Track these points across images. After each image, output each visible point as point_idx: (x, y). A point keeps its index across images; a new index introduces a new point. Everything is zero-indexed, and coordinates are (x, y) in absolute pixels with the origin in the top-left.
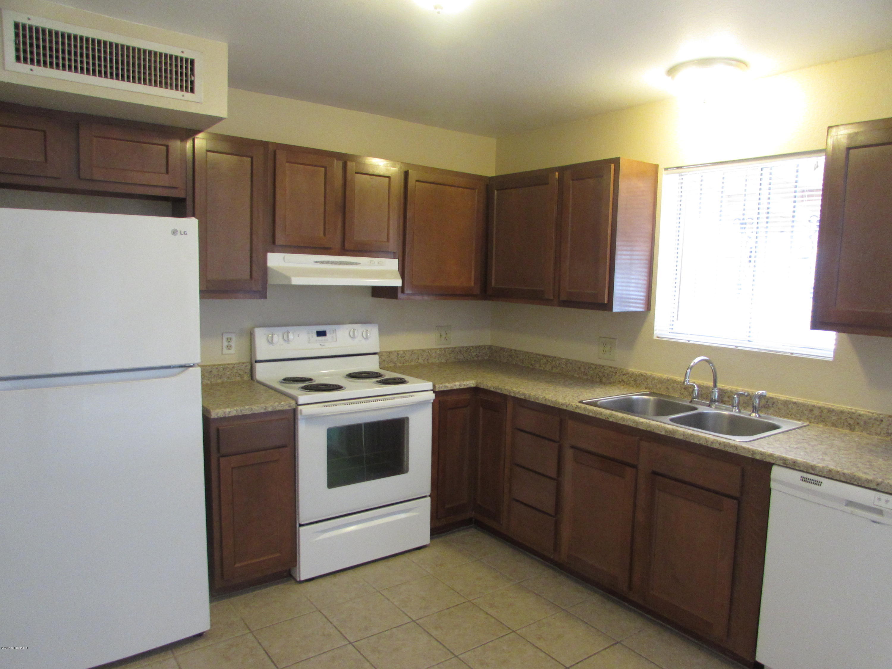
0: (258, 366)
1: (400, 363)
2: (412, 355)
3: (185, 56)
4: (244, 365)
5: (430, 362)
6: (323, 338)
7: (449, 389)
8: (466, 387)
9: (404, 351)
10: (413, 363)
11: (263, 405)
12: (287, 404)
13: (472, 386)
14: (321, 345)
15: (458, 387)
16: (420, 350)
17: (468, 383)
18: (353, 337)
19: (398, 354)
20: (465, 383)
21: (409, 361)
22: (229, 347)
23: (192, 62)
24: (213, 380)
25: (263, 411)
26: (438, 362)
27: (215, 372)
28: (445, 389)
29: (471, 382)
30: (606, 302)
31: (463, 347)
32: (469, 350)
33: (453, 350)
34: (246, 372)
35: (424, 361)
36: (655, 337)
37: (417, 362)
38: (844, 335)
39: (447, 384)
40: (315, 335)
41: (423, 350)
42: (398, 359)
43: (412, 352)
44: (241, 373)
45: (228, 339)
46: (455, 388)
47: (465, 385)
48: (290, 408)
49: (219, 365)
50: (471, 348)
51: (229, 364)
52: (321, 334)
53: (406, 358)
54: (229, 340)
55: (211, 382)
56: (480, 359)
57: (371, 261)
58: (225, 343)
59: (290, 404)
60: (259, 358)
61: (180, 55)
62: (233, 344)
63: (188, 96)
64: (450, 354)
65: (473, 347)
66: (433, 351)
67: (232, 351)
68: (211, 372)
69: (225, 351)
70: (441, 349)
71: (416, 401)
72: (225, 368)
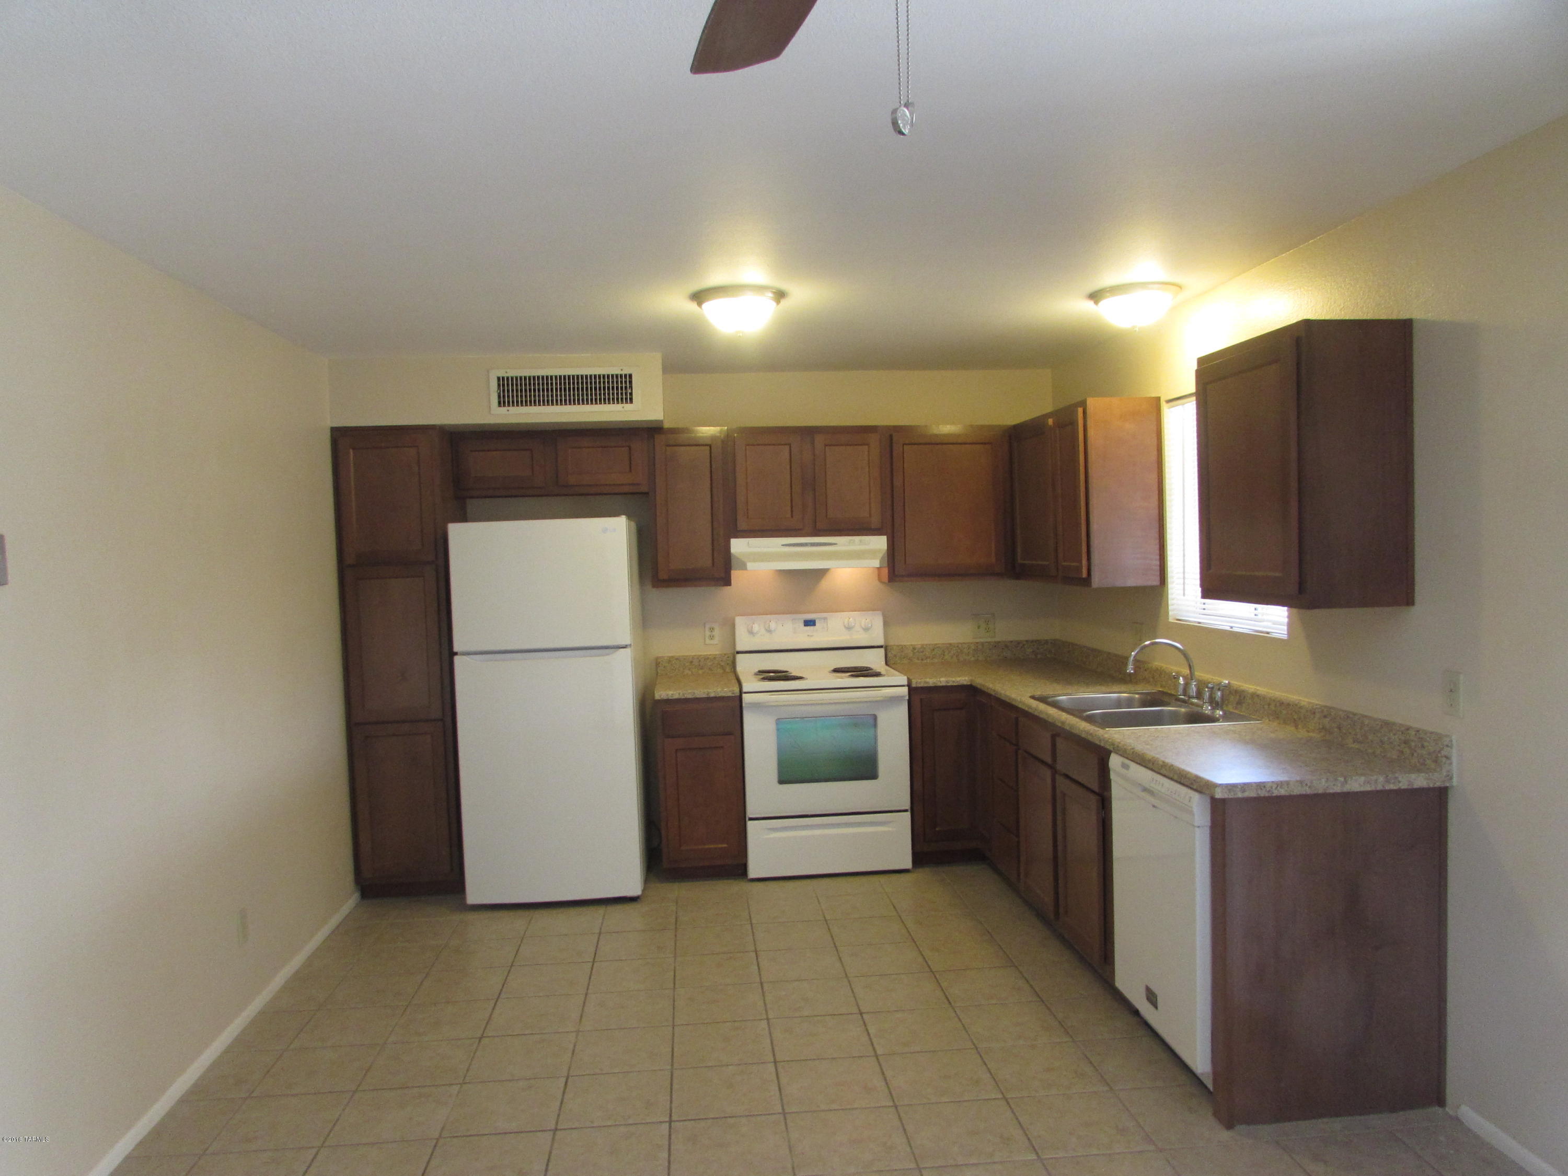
0: (739, 656)
1: (918, 659)
2: (934, 650)
3: (623, 373)
4: (726, 656)
5: (961, 659)
6: (812, 627)
7: (931, 685)
8: (955, 684)
9: (922, 645)
10: (935, 660)
11: (706, 691)
12: (730, 691)
13: (965, 683)
14: (810, 635)
15: (944, 684)
16: (946, 644)
17: (958, 679)
18: (849, 628)
20: (953, 679)
21: (930, 657)
22: (712, 637)
23: (630, 376)
24: (694, 670)
25: (704, 696)
26: (973, 659)
27: (696, 663)
28: (926, 685)
29: (962, 679)
30: (1084, 575)
31: (1012, 642)
32: (1021, 645)
33: (996, 645)
34: (728, 664)
35: (952, 657)
36: (1171, 620)
37: (943, 659)
38: (1295, 610)
40: (802, 624)
41: (950, 644)
42: (914, 653)
43: (933, 646)
44: (722, 664)
45: (710, 629)
46: (940, 684)
47: (954, 682)
48: (733, 695)
49: (700, 656)
50: (1025, 643)
51: (710, 655)
52: (809, 623)
53: (926, 654)
54: (712, 629)
55: (692, 673)
57: (851, 540)
58: (708, 633)
59: (733, 691)
60: (739, 648)
61: (619, 372)
62: (717, 633)
63: (628, 407)
64: (990, 649)
65: (1027, 641)
66: (965, 646)
67: (716, 641)
68: (692, 662)
69: (708, 641)
70: (977, 643)
71: (885, 697)
72: (706, 658)
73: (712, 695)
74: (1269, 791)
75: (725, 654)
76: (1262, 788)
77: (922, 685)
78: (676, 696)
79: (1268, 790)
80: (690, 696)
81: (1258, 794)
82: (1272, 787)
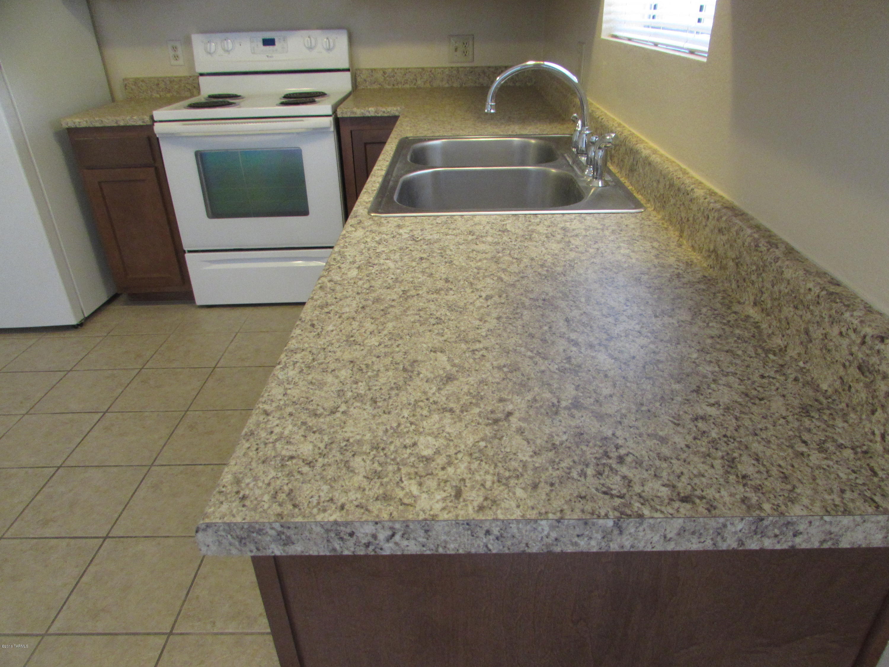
0: (201, 79)
2: (406, 74)
4: (191, 79)
5: (435, 85)
6: (270, 47)
7: (358, 115)
8: (386, 115)
9: (393, 69)
10: (407, 86)
13: (396, 114)
14: (268, 56)
15: (372, 114)
16: (418, 68)
17: (389, 109)
18: (310, 48)
19: (384, 73)
20: (384, 109)
21: (401, 82)
22: (176, 57)
26: (447, 85)
27: (162, 85)
28: (353, 116)
29: (395, 109)
31: (489, 67)
32: (499, 72)
33: (472, 70)
34: (195, 87)
35: (425, 83)
36: (604, 36)
37: (415, 85)
39: (355, 110)
40: (260, 44)
41: (423, 69)
43: (407, 71)
45: (173, 48)
46: (368, 114)
47: (384, 112)
49: (165, 78)
51: (176, 77)
52: (269, 42)
53: (397, 79)
54: (175, 49)
56: (518, 84)
58: (172, 53)
60: (199, 70)
62: (180, 52)
64: (466, 75)
66: (440, 71)
67: (181, 62)
68: (158, 84)
69: (174, 62)
70: (452, 68)
71: (307, 129)
72: (172, 81)
73: (122, 124)
74: (367, 545)
75: (190, 77)
76: (346, 537)
77: (348, 115)
78: (84, 125)
79: (364, 541)
80: (98, 125)
81: (334, 550)
82: (375, 537)
